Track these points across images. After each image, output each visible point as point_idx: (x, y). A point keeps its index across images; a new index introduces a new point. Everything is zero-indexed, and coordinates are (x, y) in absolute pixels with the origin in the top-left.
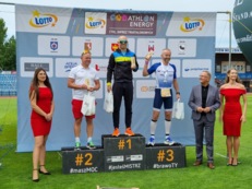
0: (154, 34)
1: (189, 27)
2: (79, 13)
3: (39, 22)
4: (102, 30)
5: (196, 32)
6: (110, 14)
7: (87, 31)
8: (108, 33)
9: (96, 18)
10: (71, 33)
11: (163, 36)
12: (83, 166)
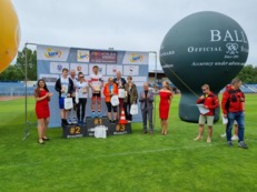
0: (116, 63)
1: (135, 59)
2: (74, 50)
3: (51, 55)
4: (87, 60)
5: (138, 62)
6: (91, 51)
7: (79, 60)
8: (90, 62)
9: (83, 53)
10: (69, 61)
11: (121, 64)
12: (75, 134)
